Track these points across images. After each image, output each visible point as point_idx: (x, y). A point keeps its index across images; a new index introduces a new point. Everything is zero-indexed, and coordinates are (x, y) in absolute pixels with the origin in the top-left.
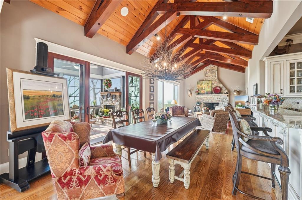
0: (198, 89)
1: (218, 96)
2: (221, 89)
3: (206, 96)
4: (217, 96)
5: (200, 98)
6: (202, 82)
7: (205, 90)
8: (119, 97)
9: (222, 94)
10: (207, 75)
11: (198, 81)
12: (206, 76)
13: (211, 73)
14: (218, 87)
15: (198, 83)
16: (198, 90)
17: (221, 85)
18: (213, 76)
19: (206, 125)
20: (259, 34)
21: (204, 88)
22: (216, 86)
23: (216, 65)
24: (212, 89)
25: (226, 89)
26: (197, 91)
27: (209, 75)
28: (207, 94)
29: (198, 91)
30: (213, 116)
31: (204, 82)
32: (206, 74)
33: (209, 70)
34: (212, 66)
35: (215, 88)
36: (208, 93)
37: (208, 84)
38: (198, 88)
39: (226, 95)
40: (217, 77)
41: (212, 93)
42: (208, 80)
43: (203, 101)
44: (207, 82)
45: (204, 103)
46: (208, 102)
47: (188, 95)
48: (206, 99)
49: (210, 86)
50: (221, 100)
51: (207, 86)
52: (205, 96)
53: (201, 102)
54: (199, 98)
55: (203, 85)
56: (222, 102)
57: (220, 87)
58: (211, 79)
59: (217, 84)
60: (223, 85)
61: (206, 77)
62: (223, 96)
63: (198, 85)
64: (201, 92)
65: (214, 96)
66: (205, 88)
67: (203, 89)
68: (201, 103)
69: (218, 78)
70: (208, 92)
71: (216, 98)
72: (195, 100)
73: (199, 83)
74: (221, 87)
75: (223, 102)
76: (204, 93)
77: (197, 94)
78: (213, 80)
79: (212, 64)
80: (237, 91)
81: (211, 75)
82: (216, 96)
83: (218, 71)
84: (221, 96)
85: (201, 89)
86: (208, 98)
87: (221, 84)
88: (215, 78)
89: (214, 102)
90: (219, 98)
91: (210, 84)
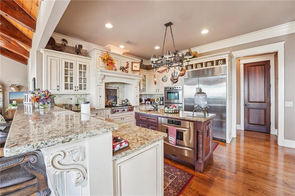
20: (36, 19)
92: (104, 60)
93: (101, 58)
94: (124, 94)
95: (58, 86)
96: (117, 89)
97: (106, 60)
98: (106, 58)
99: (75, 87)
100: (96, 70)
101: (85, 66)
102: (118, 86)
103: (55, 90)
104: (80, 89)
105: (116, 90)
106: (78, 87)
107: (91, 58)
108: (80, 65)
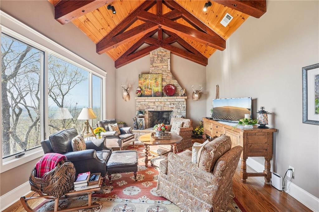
0: (140, 87)
1: (172, 100)
2: (176, 88)
3: (154, 100)
4: (170, 100)
5: (144, 103)
6: (146, 75)
7: (151, 89)
9: (178, 97)
10: (154, 65)
11: (140, 74)
12: (153, 67)
13: (161, 61)
14: (171, 85)
15: (140, 78)
16: (140, 89)
17: (175, 82)
18: (164, 67)
19: (181, 192)
21: (151, 86)
22: (168, 83)
23: (168, 49)
24: (163, 88)
25: (183, 89)
26: (138, 91)
27: (158, 65)
29: (140, 91)
30: (212, 171)
31: (149, 75)
32: (152, 62)
33: (158, 57)
34: (163, 51)
35: (168, 86)
36: (156, 95)
37: (156, 79)
38: (140, 85)
39: (183, 99)
40: (169, 69)
41: (162, 95)
42: (156, 74)
43: (149, 108)
44: (155, 75)
45: (150, 111)
46: (156, 110)
47: (123, 98)
48: (152, 104)
49: (159, 83)
50: (174, 106)
51: (155, 82)
52: (152, 100)
53: (146, 110)
54: (141, 103)
55: (148, 81)
56: (177, 110)
57: (173, 85)
58: (160, 72)
59: (169, 80)
60: (179, 82)
61: (153, 68)
62: (179, 100)
63: (139, 80)
64: (146, 92)
65: (166, 100)
67: (148, 87)
68: (145, 112)
69: (172, 71)
70: (156, 93)
71: (168, 103)
72: (136, 107)
73: (142, 76)
74: (176, 85)
75: (179, 110)
76: (149, 94)
77: (139, 96)
78: (163, 73)
79: (162, 47)
80: (200, 92)
81: (160, 64)
82: (168, 100)
83: (171, 58)
84: (176, 100)
85: (146, 88)
86: (156, 103)
88: (167, 71)
89: (166, 109)
90: (173, 104)
91: (159, 80)
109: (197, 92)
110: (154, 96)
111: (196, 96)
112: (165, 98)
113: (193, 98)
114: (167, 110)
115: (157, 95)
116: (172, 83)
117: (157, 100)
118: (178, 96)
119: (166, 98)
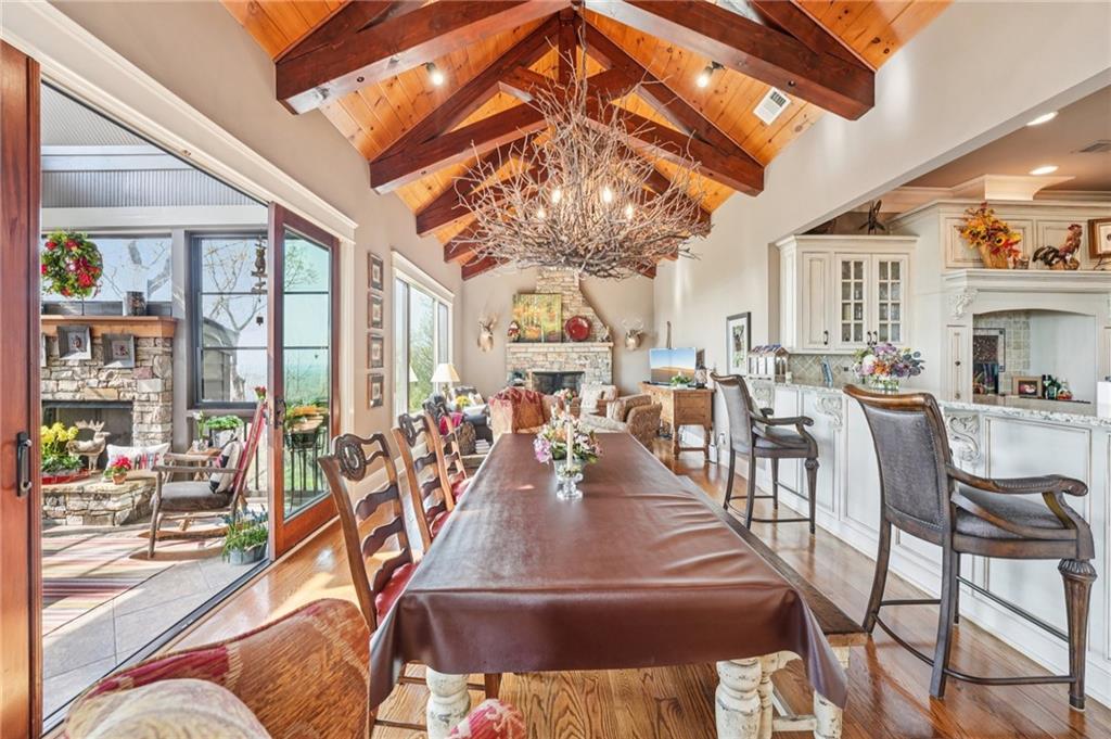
0: (517, 323)
1: (583, 350)
2: (590, 325)
3: (545, 350)
4: (578, 350)
5: (524, 355)
6: (529, 296)
7: (540, 326)
8: (159, 349)
9: (594, 344)
10: (546, 275)
11: (515, 292)
12: (543, 279)
14: (581, 317)
15: (515, 302)
16: (516, 327)
17: (589, 312)
18: (567, 280)
20: (767, 161)
21: (538, 320)
22: (575, 314)
24: (564, 325)
25: (605, 326)
26: (513, 330)
27: (553, 275)
28: (547, 341)
29: (516, 331)
30: (625, 421)
31: (535, 296)
32: (541, 270)
35: (575, 319)
37: (549, 305)
38: (516, 318)
39: (605, 347)
41: (563, 340)
42: (550, 294)
43: (533, 366)
44: (547, 297)
45: (536, 373)
46: (548, 371)
47: (479, 344)
48: (541, 358)
49: (556, 313)
50: (587, 362)
51: (549, 311)
52: (541, 350)
53: (528, 370)
54: (519, 355)
55: (533, 309)
56: (592, 369)
57: (585, 318)
58: (558, 289)
59: (576, 308)
60: (596, 311)
61: (543, 282)
62: (599, 349)
63: (514, 307)
64: (528, 333)
65: (570, 350)
66: (541, 318)
67: (532, 322)
68: (527, 374)
70: (550, 334)
71: (575, 356)
72: (506, 363)
73: (519, 299)
74: (590, 318)
75: (597, 370)
76: (536, 336)
77: (514, 341)
78: (565, 292)
80: (638, 333)
81: (559, 275)
82: (576, 350)
84: (592, 349)
85: (527, 324)
86: (549, 355)
87: (590, 309)
88: (572, 289)
89: (569, 369)
90: (585, 357)
91: (556, 308)
92: (975, 235)
93: (962, 231)
94: (1028, 356)
95: (826, 333)
96: (997, 337)
97: (983, 234)
98: (982, 229)
99: (869, 333)
100: (943, 275)
101: (896, 265)
102: (1001, 323)
103: (820, 342)
104: (881, 340)
105: (995, 338)
106: (875, 333)
107: (916, 235)
108: (883, 265)
109: (633, 333)
110: (545, 341)
111: (632, 341)
112: (570, 346)
113: (626, 346)
114: (572, 370)
115: (551, 338)
116: (582, 314)
117: (551, 350)
118: (595, 341)
119: (572, 344)
